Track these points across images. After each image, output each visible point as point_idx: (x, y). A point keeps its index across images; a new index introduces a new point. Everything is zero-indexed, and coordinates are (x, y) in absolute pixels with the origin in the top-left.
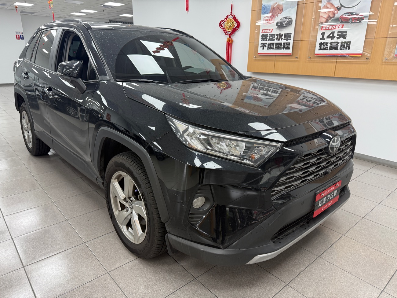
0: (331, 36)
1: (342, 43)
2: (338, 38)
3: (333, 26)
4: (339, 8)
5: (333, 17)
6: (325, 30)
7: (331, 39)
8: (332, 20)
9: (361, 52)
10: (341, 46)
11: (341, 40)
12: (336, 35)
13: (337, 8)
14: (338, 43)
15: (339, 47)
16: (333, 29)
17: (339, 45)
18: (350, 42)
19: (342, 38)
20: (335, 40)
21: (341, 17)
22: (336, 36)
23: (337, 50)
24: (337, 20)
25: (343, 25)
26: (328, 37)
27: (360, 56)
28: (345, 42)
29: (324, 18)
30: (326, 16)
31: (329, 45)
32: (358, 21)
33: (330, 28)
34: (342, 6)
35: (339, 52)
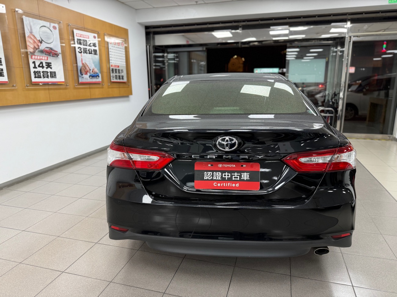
0: (41, 65)
1: (50, 72)
2: (47, 68)
3: (40, 56)
4: (40, 41)
5: (39, 48)
6: (35, 59)
7: (41, 68)
8: (38, 51)
9: (63, 80)
10: (51, 75)
11: (49, 70)
12: (44, 65)
13: (39, 41)
14: (48, 72)
15: (49, 75)
16: (41, 59)
17: (49, 74)
18: (55, 72)
19: (49, 69)
20: (45, 69)
21: (44, 49)
22: (45, 67)
23: (49, 78)
24: (42, 52)
25: (47, 58)
26: (39, 66)
27: (64, 83)
28: (52, 72)
29: (31, 48)
30: (32, 46)
31: (42, 74)
32: (56, 56)
33: (39, 58)
34: (42, 40)
35: (50, 80)
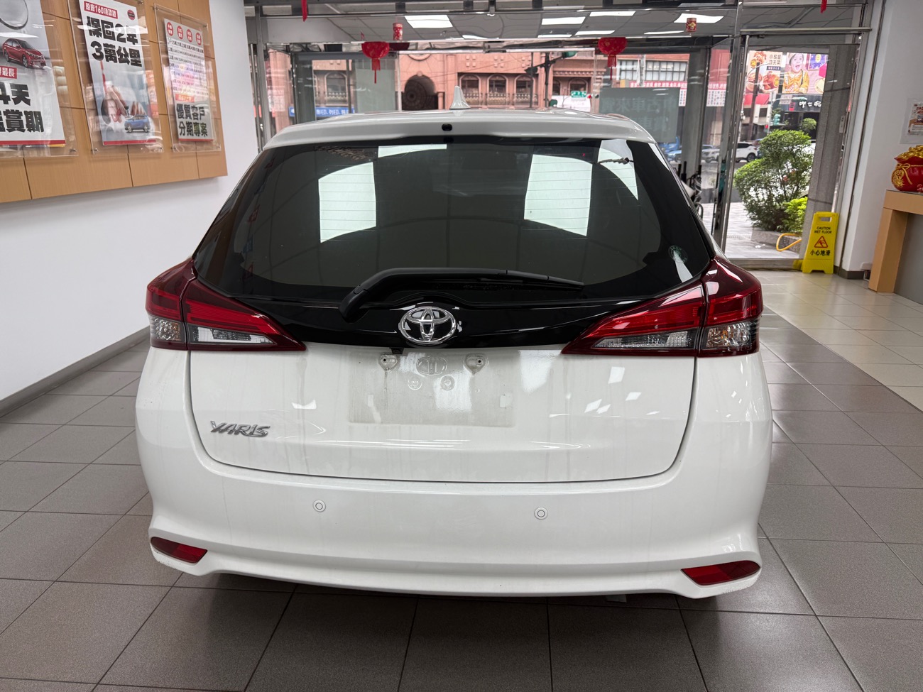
2: (16, 101)
7: (2, 102)
9: (63, 138)
10: (28, 122)
12: (9, 91)
15: (25, 123)
17: (23, 118)
18: (39, 113)
19: (22, 103)
20: (11, 106)
22: (12, 97)
25: (15, 72)
27: (63, 145)
28: (31, 112)
31: (4, 118)
32: (38, 66)
35: (27, 136)
